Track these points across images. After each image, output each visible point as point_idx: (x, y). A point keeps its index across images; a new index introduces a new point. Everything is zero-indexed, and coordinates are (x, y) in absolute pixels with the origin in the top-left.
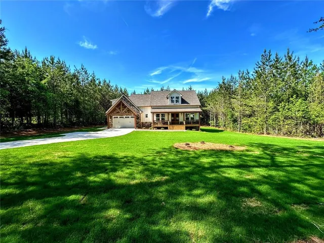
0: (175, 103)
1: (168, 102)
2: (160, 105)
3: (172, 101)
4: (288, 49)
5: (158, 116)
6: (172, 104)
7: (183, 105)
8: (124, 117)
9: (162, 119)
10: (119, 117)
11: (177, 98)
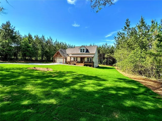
0: (82, 52)
1: (79, 52)
2: (75, 53)
3: (81, 51)
4: (142, 16)
5: (74, 58)
6: (81, 53)
7: (86, 53)
8: (61, 58)
9: (76, 60)
10: (59, 58)
11: (84, 50)
